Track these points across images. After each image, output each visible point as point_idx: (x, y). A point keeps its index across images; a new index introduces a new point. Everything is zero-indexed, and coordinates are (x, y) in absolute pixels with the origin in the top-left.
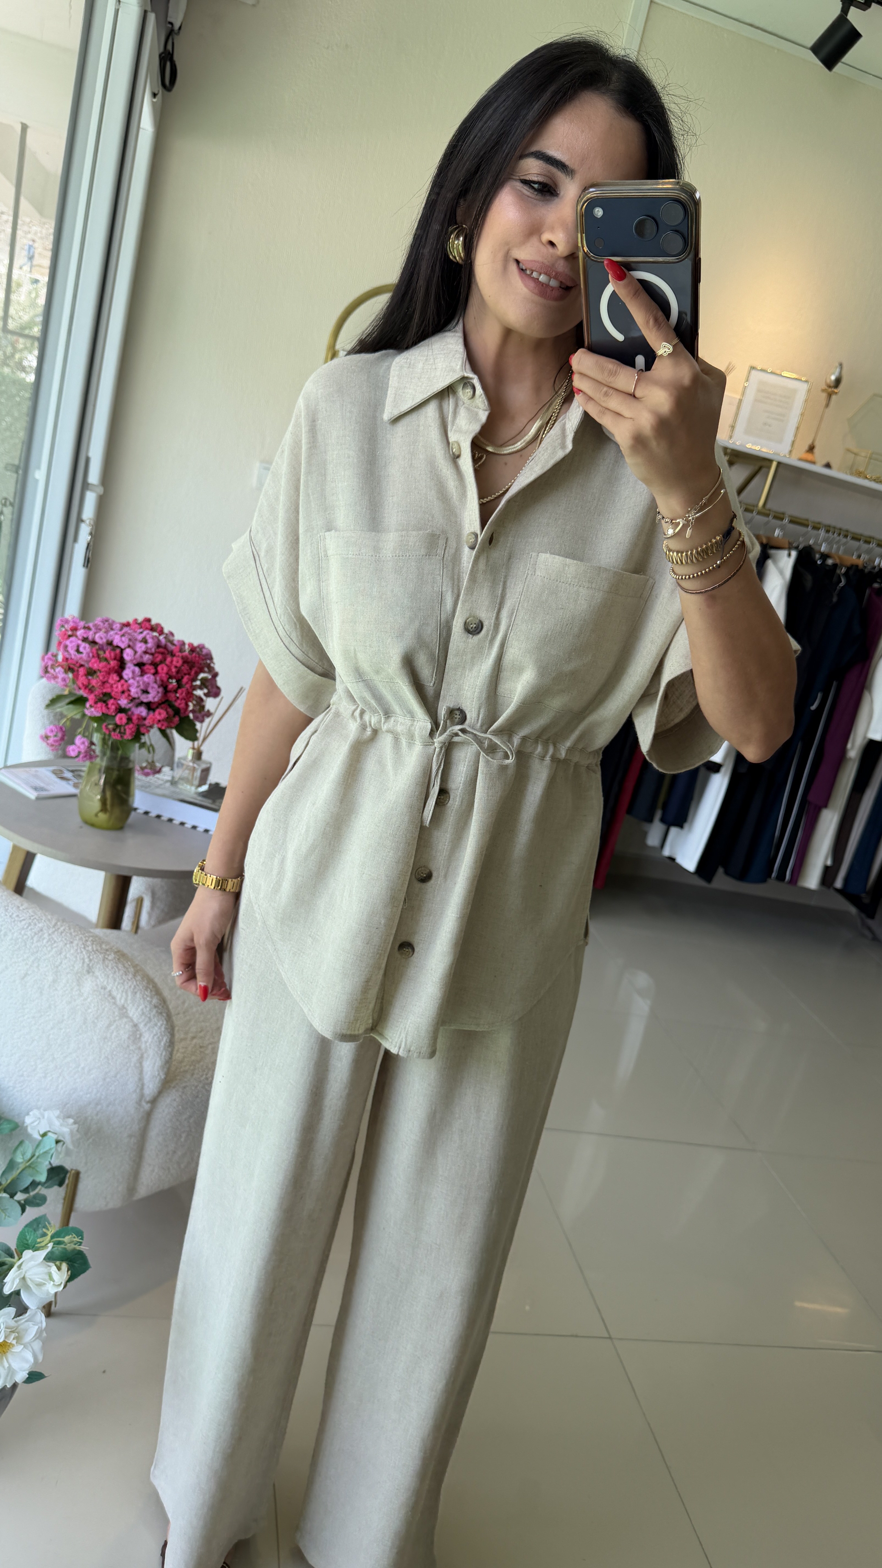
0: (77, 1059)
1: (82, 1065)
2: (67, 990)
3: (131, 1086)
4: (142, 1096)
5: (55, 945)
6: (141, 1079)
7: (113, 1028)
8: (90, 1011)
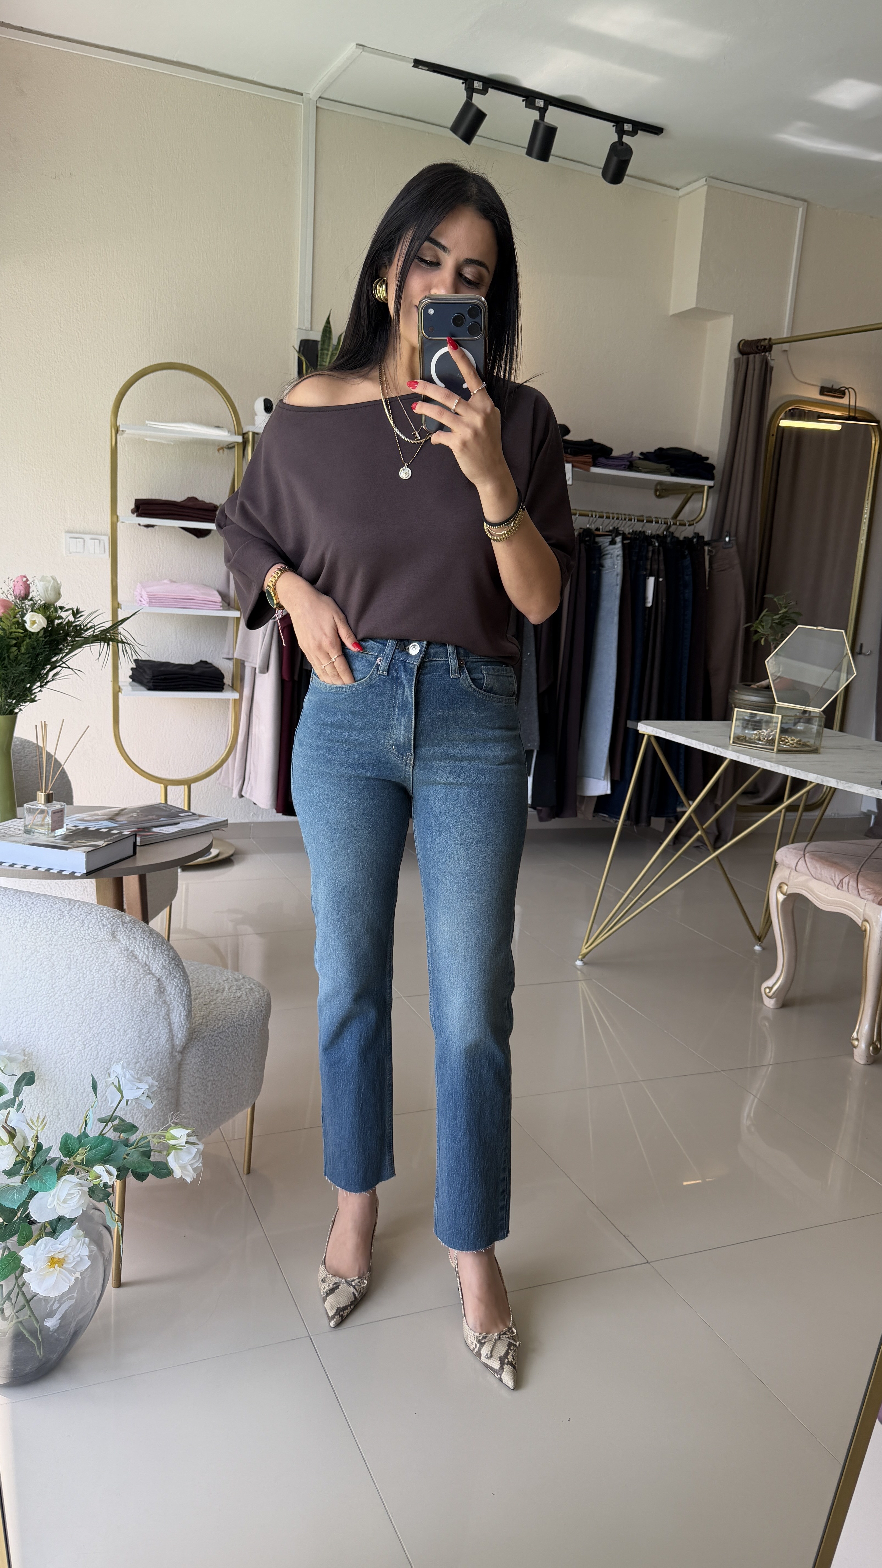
0: (112, 1023)
2: (93, 959)
3: (164, 1038)
4: (173, 1046)
6: (171, 1030)
7: (139, 986)
8: (117, 975)
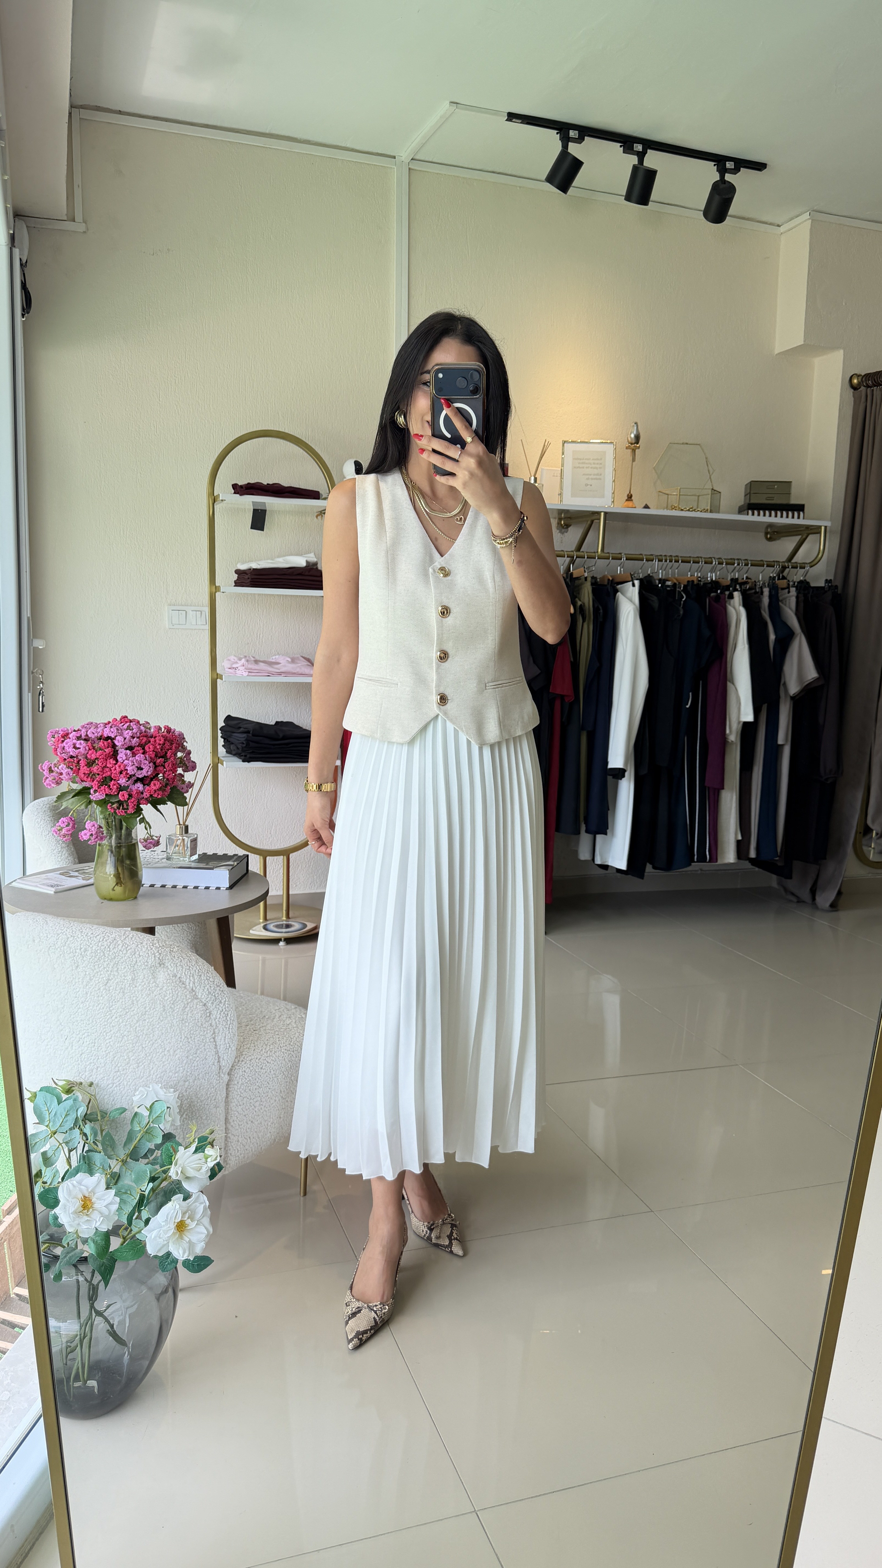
0: (162, 1043)
1: (167, 1049)
2: (145, 984)
3: (211, 1059)
4: (220, 1069)
5: (129, 948)
